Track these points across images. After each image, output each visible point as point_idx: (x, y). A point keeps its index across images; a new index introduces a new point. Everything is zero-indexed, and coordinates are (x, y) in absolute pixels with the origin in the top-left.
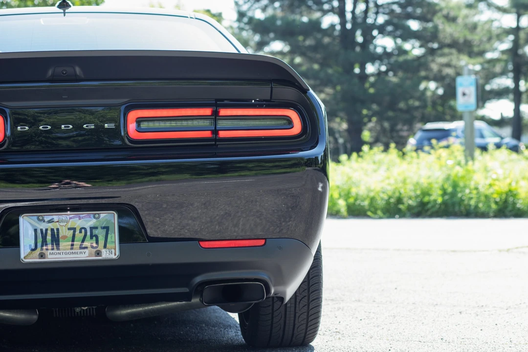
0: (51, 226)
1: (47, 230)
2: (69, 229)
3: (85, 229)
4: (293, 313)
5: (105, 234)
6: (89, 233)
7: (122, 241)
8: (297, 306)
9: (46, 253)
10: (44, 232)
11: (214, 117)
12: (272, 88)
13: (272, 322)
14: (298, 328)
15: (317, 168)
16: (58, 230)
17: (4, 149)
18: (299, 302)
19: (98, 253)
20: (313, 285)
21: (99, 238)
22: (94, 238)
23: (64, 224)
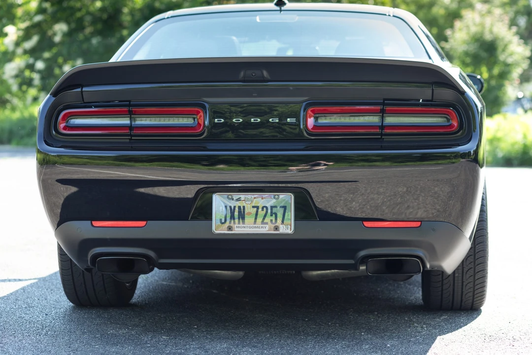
0: (238, 204)
1: (235, 207)
2: (253, 207)
3: (266, 207)
4: (460, 282)
5: (283, 213)
6: (269, 211)
7: (296, 219)
8: (464, 276)
9: (233, 227)
10: (233, 208)
11: (381, 114)
12: (433, 90)
13: (442, 288)
14: (466, 295)
15: (470, 159)
16: (244, 207)
17: (204, 138)
18: (466, 273)
19: (276, 228)
20: (478, 259)
21: (278, 215)
22: (274, 215)
23: (249, 203)
